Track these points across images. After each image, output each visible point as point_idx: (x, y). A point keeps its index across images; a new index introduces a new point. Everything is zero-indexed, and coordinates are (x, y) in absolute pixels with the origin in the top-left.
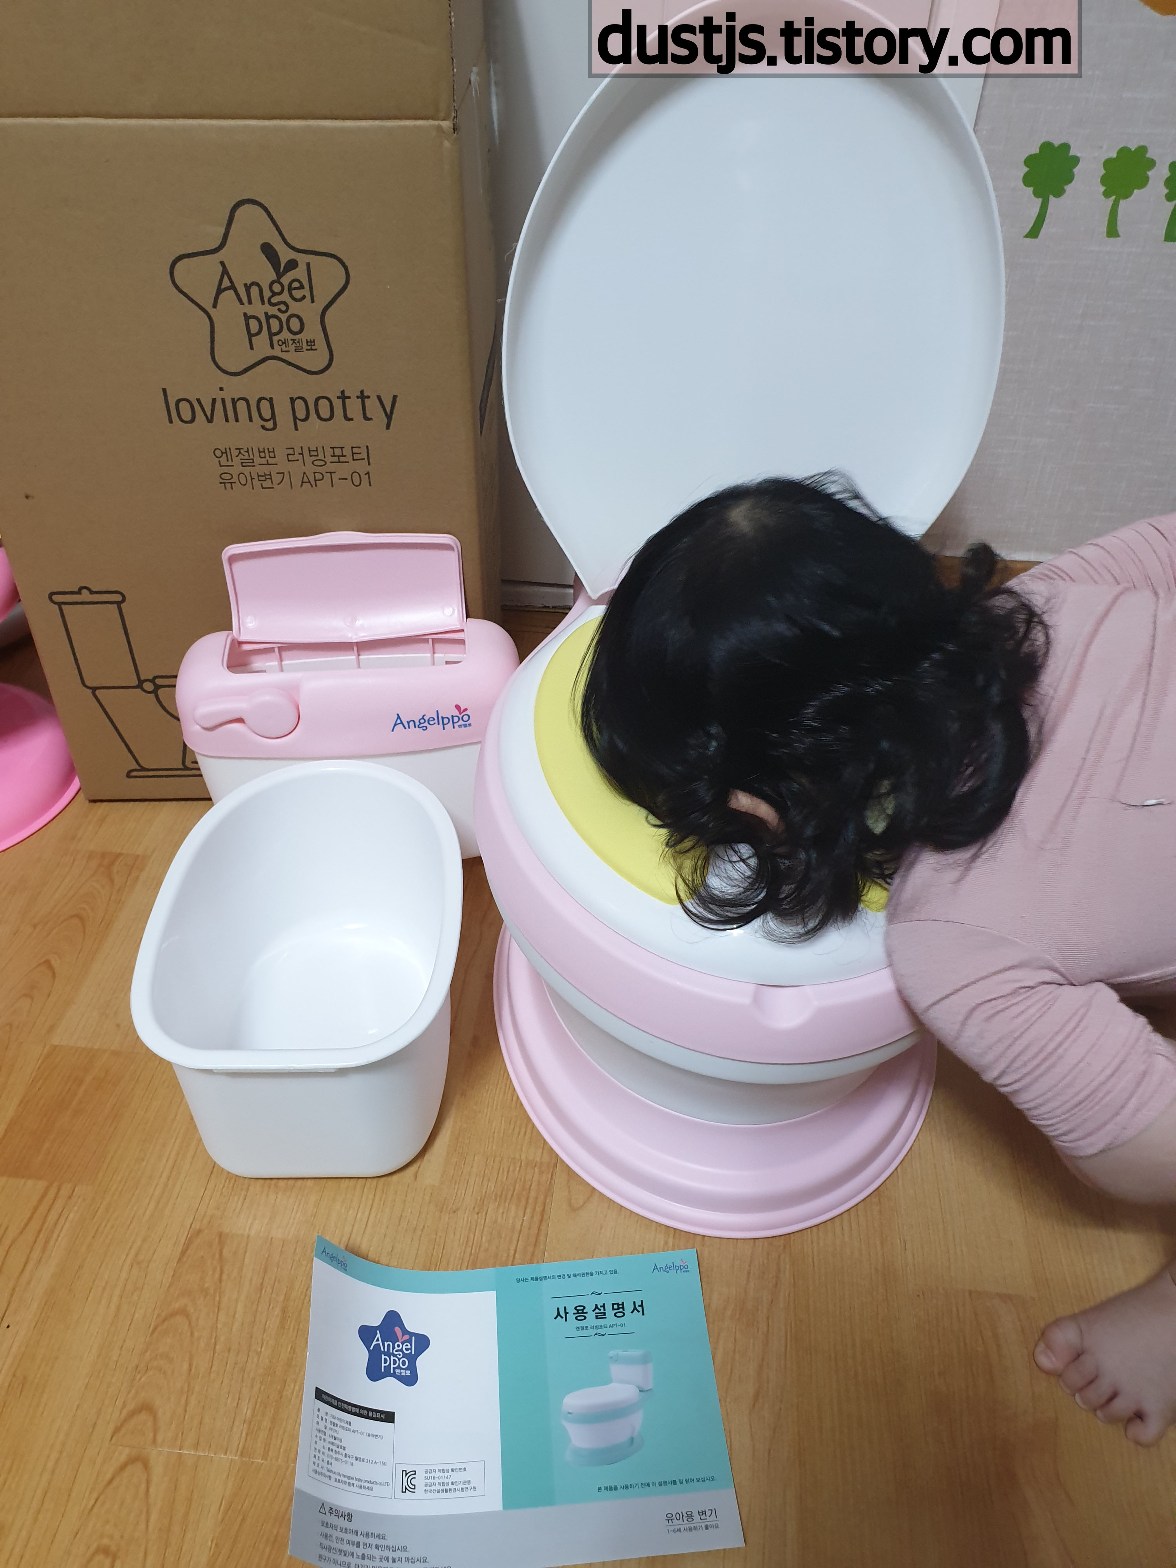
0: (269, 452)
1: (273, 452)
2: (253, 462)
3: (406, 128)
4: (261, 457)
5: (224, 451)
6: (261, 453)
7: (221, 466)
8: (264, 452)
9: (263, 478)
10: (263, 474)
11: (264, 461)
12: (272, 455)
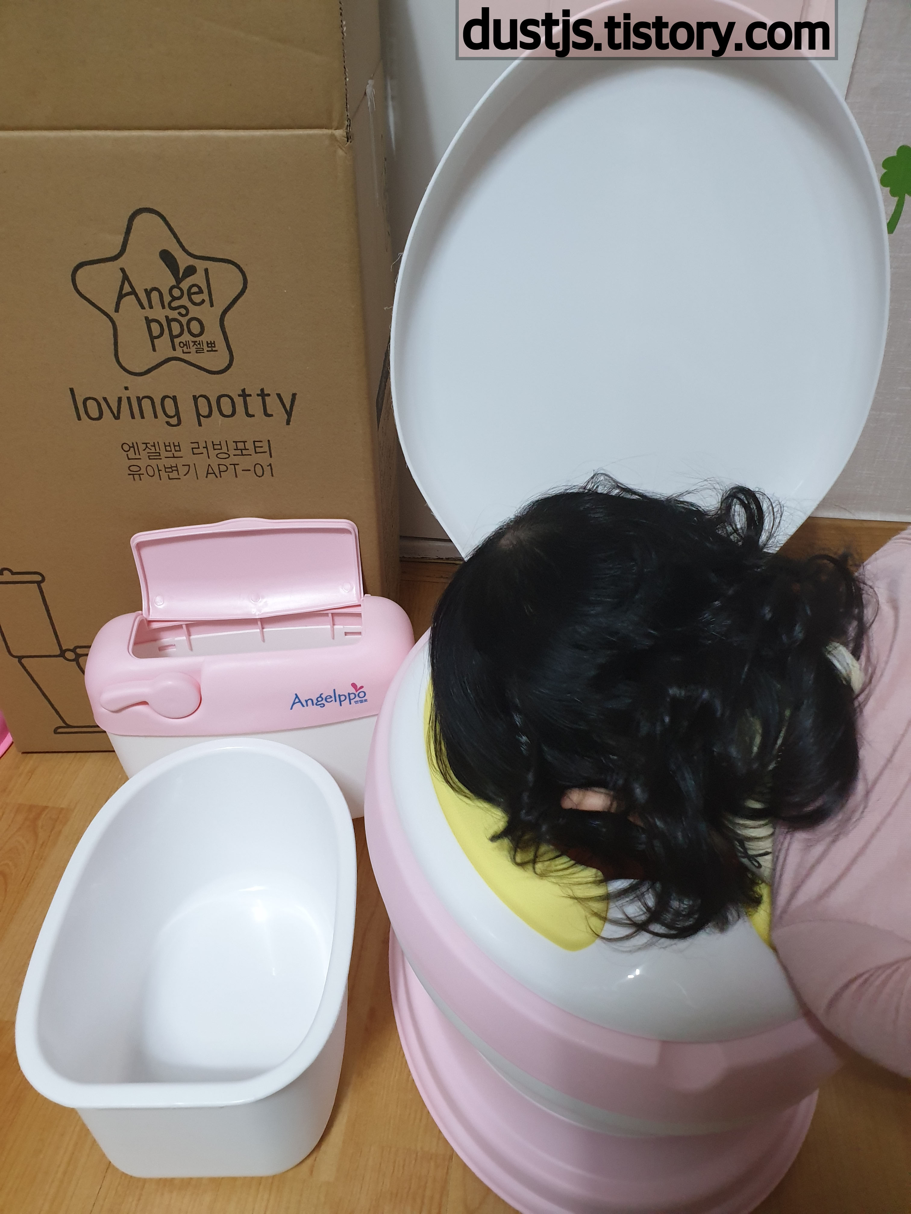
0: (174, 446)
1: (179, 446)
2: (160, 456)
3: (299, 137)
4: (166, 451)
5: (131, 445)
6: (167, 447)
7: (129, 459)
8: (170, 446)
9: (170, 470)
10: (170, 467)
11: (170, 454)
12: (177, 448)
